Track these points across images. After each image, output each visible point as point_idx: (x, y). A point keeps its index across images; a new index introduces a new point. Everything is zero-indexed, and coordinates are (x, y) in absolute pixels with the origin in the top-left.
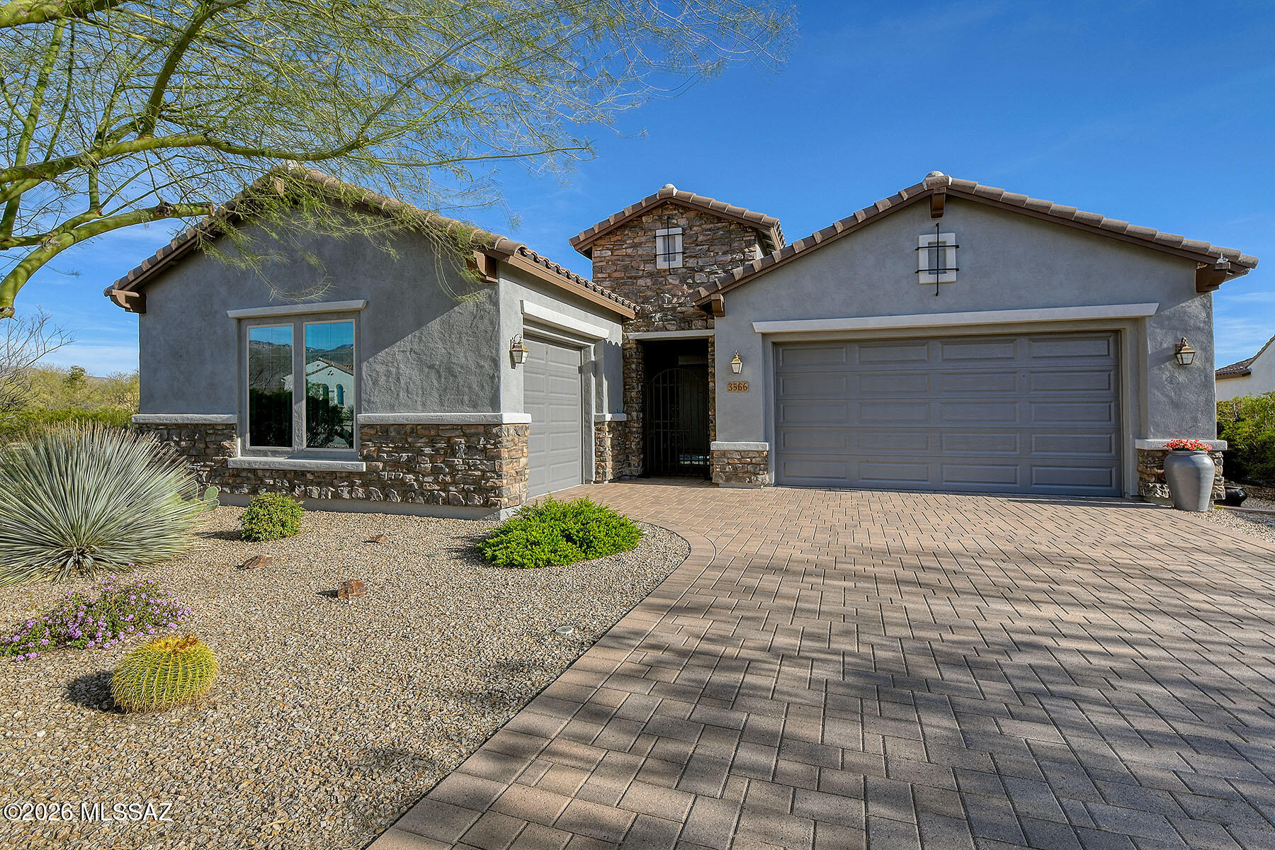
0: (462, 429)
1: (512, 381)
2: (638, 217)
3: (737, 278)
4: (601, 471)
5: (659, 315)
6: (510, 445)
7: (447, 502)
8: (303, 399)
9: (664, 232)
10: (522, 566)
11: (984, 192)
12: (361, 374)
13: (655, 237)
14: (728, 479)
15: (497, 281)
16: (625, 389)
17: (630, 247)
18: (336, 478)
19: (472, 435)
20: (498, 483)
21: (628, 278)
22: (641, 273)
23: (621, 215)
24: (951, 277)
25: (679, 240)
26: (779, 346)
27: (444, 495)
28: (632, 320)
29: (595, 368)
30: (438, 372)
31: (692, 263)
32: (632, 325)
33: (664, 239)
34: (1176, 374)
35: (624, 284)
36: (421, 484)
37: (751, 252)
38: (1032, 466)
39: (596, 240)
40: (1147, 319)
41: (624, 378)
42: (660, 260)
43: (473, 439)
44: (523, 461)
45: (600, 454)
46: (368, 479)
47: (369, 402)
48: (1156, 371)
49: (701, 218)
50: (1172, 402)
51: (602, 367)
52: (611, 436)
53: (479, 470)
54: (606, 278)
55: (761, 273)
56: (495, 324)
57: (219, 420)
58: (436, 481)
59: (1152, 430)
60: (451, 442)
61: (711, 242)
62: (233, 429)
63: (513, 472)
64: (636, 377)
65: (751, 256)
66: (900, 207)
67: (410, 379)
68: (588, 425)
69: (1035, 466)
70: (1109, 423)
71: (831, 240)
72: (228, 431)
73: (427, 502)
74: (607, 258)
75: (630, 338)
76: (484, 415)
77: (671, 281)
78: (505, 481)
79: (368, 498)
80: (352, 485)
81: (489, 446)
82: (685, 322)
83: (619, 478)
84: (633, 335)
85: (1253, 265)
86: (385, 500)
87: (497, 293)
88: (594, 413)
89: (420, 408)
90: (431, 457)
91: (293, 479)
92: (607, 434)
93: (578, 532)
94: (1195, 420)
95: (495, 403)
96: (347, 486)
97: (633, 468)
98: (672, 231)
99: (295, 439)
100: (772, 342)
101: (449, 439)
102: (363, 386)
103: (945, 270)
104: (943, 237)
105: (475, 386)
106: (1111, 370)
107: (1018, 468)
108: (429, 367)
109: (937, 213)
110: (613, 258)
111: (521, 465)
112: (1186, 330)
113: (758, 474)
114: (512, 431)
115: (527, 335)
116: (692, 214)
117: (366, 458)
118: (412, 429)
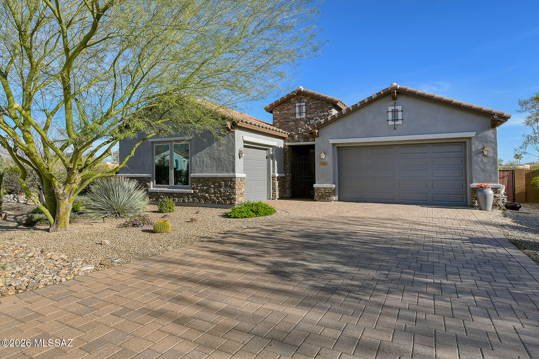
0: (223, 179)
1: (239, 163)
2: (289, 99)
3: (322, 123)
4: (274, 195)
5: (297, 136)
6: (238, 184)
7: (218, 203)
8: (173, 169)
9: (298, 104)
10: (238, 218)
11: (410, 91)
12: (191, 160)
13: (295, 106)
14: (320, 198)
15: (234, 130)
16: (284, 164)
17: (286, 110)
18: (183, 195)
19: (226, 181)
20: (235, 197)
21: (286, 122)
22: (290, 120)
23: (283, 98)
24: (400, 122)
25: (304, 107)
26: (339, 149)
27: (218, 201)
28: (287, 138)
29: (272, 157)
30: (216, 160)
31: (309, 116)
32: (287, 140)
33: (299, 107)
34: (483, 159)
35: (284, 124)
36: (210, 197)
37: (331, 112)
38: (433, 194)
39: (274, 107)
40: (472, 138)
41: (284, 160)
42: (297, 115)
43: (227, 182)
44: (243, 190)
45: (274, 189)
46: (194, 195)
47: (194, 170)
48: (476, 158)
49: (312, 99)
50: (482, 169)
51: (275, 156)
52: (278, 182)
53: (229, 192)
54: (277, 122)
55: (331, 121)
56: (234, 144)
57: (146, 176)
58: (215, 196)
59: (474, 180)
60: (220, 183)
61: (316, 108)
62: (150, 179)
63: (240, 193)
64: (289, 160)
65: (330, 113)
66: (380, 97)
67: (207, 162)
68: (269, 178)
69: (434, 194)
70: (462, 177)
71: (356, 109)
72: (148, 180)
73: (212, 203)
74: (278, 114)
75: (286, 145)
76: (230, 174)
77: (301, 123)
78: (237, 196)
79: (194, 202)
80: (188, 197)
81: (232, 185)
82: (306, 139)
83: (281, 198)
84: (287, 144)
85: (509, 118)
86: (199, 202)
87: (234, 134)
88: (272, 173)
89: (210, 172)
90: (213, 188)
91: (170, 195)
92: (276, 181)
93: (255, 209)
94: (490, 176)
95: (234, 171)
96: (187, 198)
97: (287, 194)
98: (302, 104)
99: (170, 182)
100: (337, 147)
101: (219, 182)
102: (192, 165)
103: (398, 120)
104: (397, 107)
105: (227, 165)
106: (463, 157)
107: (428, 194)
108: (213, 159)
109: (395, 99)
110: (280, 114)
111: (243, 191)
112: (487, 142)
113: (331, 196)
114: (239, 180)
115: (245, 146)
116: (309, 98)
117: (193, 189)
118: (208, 179)
